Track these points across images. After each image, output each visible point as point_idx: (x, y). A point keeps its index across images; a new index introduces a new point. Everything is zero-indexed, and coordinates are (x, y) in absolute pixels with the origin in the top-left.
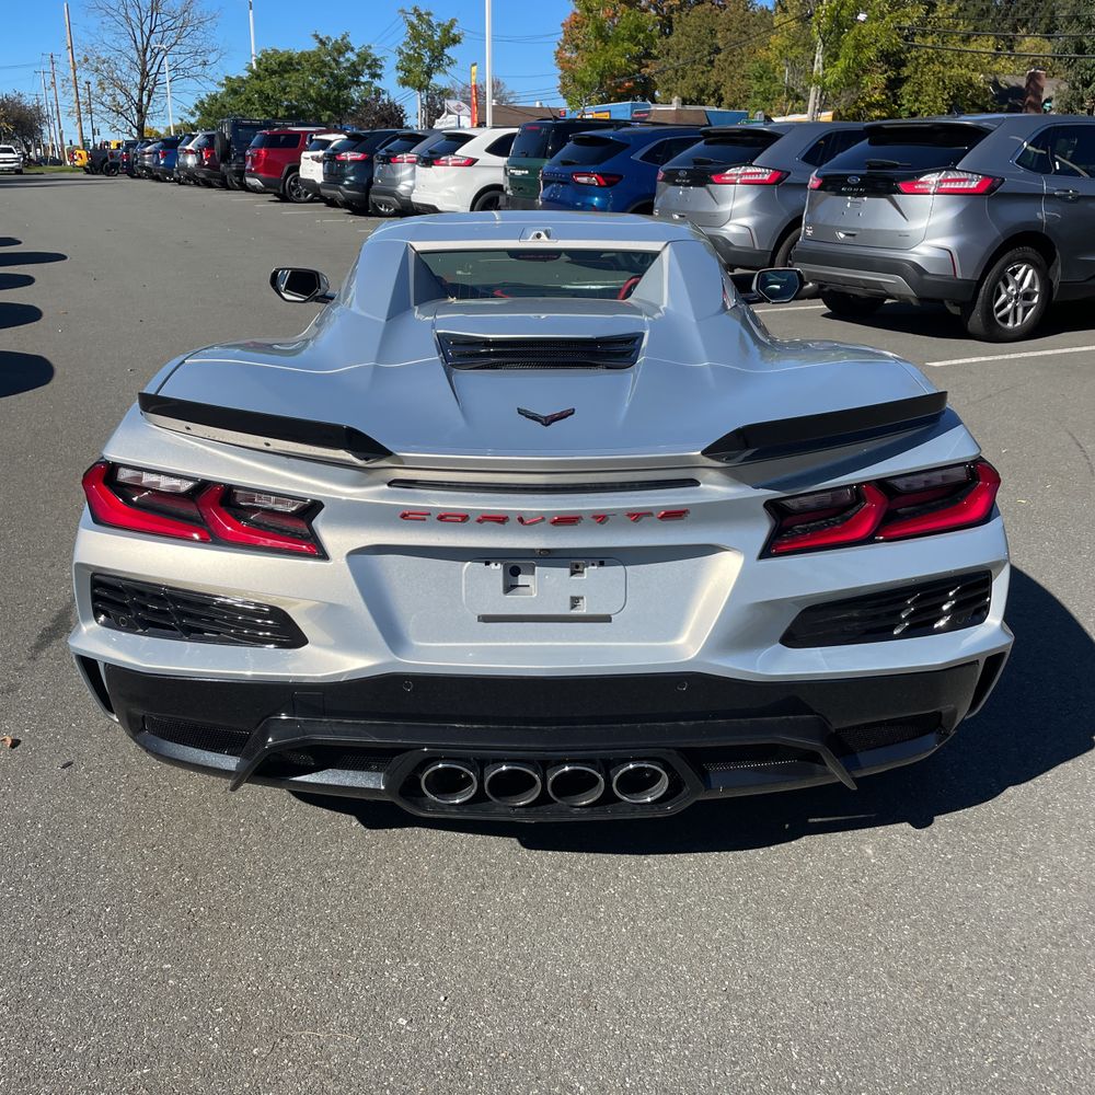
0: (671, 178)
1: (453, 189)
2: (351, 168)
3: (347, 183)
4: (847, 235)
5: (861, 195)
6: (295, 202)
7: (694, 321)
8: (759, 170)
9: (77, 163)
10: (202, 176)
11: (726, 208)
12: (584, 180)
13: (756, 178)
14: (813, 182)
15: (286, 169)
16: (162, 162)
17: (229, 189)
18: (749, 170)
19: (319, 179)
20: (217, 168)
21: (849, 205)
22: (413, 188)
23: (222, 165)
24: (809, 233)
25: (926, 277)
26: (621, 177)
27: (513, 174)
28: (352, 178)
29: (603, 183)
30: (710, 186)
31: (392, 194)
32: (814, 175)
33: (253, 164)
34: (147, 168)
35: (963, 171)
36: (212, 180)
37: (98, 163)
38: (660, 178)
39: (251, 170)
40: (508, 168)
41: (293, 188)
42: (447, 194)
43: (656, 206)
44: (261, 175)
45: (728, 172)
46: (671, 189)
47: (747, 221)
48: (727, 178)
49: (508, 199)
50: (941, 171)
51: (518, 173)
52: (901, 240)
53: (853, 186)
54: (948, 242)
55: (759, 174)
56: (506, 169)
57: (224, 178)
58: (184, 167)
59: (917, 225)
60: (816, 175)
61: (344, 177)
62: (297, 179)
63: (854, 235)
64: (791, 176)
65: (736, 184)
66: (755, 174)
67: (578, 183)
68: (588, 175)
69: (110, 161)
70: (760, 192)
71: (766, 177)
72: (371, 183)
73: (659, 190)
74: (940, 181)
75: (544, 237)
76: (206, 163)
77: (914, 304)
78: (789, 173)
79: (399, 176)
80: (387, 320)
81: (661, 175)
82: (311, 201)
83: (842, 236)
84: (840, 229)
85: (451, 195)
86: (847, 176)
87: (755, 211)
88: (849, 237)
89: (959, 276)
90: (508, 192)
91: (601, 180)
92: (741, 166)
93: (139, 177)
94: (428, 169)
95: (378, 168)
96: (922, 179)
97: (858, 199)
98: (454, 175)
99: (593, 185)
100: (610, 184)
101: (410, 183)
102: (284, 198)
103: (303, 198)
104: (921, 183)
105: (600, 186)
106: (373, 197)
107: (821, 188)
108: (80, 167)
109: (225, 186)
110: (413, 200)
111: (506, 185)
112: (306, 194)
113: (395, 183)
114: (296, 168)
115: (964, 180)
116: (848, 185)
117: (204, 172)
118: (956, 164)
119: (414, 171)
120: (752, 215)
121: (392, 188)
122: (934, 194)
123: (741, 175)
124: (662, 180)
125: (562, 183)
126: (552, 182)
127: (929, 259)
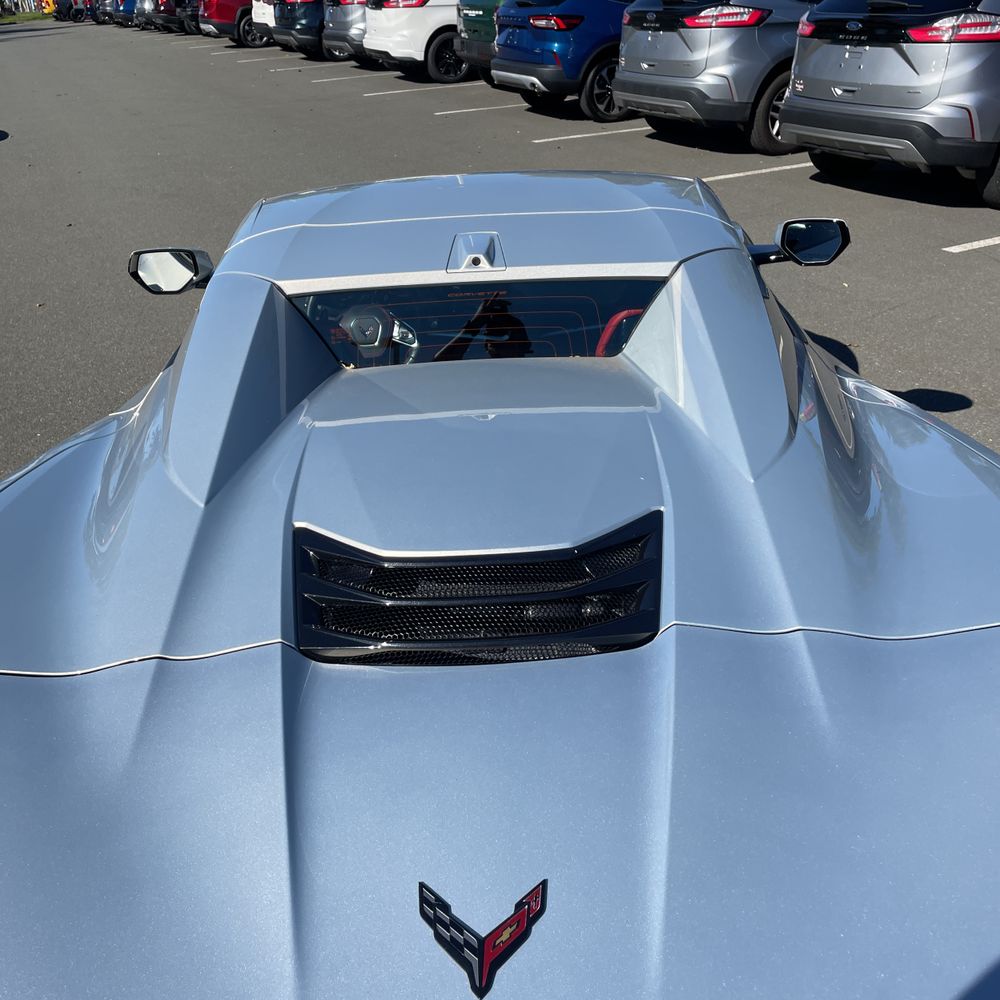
0: (638, 21)
1: (405, 33)
2: (302, 10)
3: (298, 27)
4: (845, 91)
5: (862, 43)
6: (251, 47)
7: (752, 481)
8: (737, 10)
9: (46, 11)
10: (161, 22)
11: (699, 56)
12: (542, 23)
13: (734, 19)
14: (804, 28)
15: (239, 13)
16: (121, 8)
17: (187, 34)
18: (726, 10)
19: (272, 23)
20: (173, 13)
21: (847, 55)
22: (364, 32)
23: (178, 10)
24: (800, 87)
25: (940, 142)
26: (582, 19)
27: (466, 15)
28: (303, 22)
29: (564, 27)
30: (681, 30)
31: (345, 38)
32: (804, 18)
33: (206, 9)
34: (109, 15)
35: (985, 13)
36: (170, 25)
37: (64, 10)
38: (625, 21)
39: (203, 16)
40: (461, 8)
41: (248, 33)
42: (399, 39)
43: (622, 52)
44: (213, 20)
45: (702, 14)
46: (640, 33)
47: (726, 70)
48: (702, 21)
49: (463, 43)
50: (958, 14)
51: (472, 13)
52: (910, 98)
53: (853, 33)
54: (966, 99)
55: (737, 14)
56: (459, 10)
57: (181, 23)
58: (142, 13)
59: (929, 80)
60: (807, 19)
61: (295, 20)
62: (250, 22)
63: (853, 91)
64: (773, 15)
65: (711, 27)
66: (732, 14)
67: (536, 27)
68: (547, 17)
69: (74, 7)
70: (737, 37)
71: (746, 18)
72: (322, 27)
73: (624, 35)
74: (958, 26)
75: (484, 263)
76: (162, 8)
77: (923, 171)
78: (771, 12)
79: (350, 19)
80: (207, 502)
81: (626, 18)
82: (267, 44)
83: (839, 92)
84: (837, 84)
85: (404, 39)
86: (846, 21)
87: (733, 58)
88: (846, 94)
89: (978, 138)
90: (463, 35)
91: (559, 21)
92: (716, 6)
93: (104, 23)
94: (378, 11)
95: (329, 11)
96: (936, 25)
97: (859, 49)
98: (406, 16)
99: (553, 29)
100: (570, 28)
101: (361, 26)
102: (240, 43)
103: (257, 42)
104: (937, 29)
105: (559, 30)
106: (326, 43)
107: (812, 35)
108: (49, 14)
109: (183, 30)
110: (365, 46)
111: (461, 27)
112: (261, 38)
113: (347, 26)
114: (248, 11)
115: (986, 24)
116: (847, 32)
117: (160, 18)
118: (977, 4)
119: (364, 13)
120: (730, 62)
121: (342, 32)
122: (949, 42)
123: (717, 17)
124: (629, 24)
125: (519, 27)
126: (507, 26)
127: (942, 120)
